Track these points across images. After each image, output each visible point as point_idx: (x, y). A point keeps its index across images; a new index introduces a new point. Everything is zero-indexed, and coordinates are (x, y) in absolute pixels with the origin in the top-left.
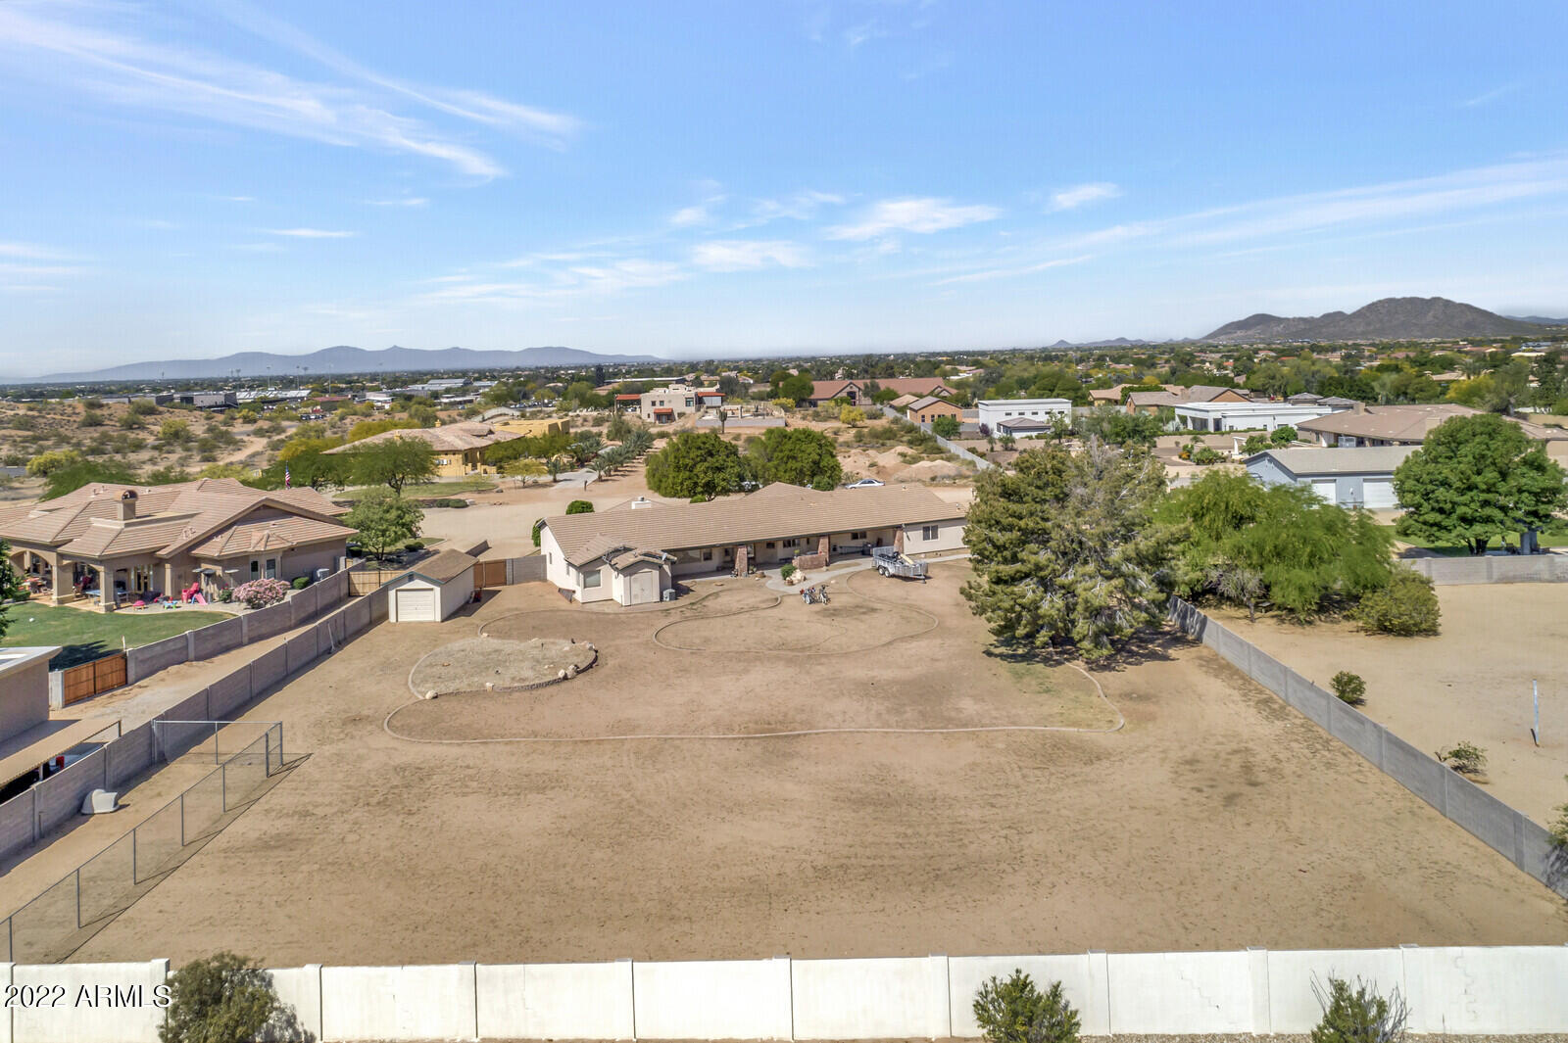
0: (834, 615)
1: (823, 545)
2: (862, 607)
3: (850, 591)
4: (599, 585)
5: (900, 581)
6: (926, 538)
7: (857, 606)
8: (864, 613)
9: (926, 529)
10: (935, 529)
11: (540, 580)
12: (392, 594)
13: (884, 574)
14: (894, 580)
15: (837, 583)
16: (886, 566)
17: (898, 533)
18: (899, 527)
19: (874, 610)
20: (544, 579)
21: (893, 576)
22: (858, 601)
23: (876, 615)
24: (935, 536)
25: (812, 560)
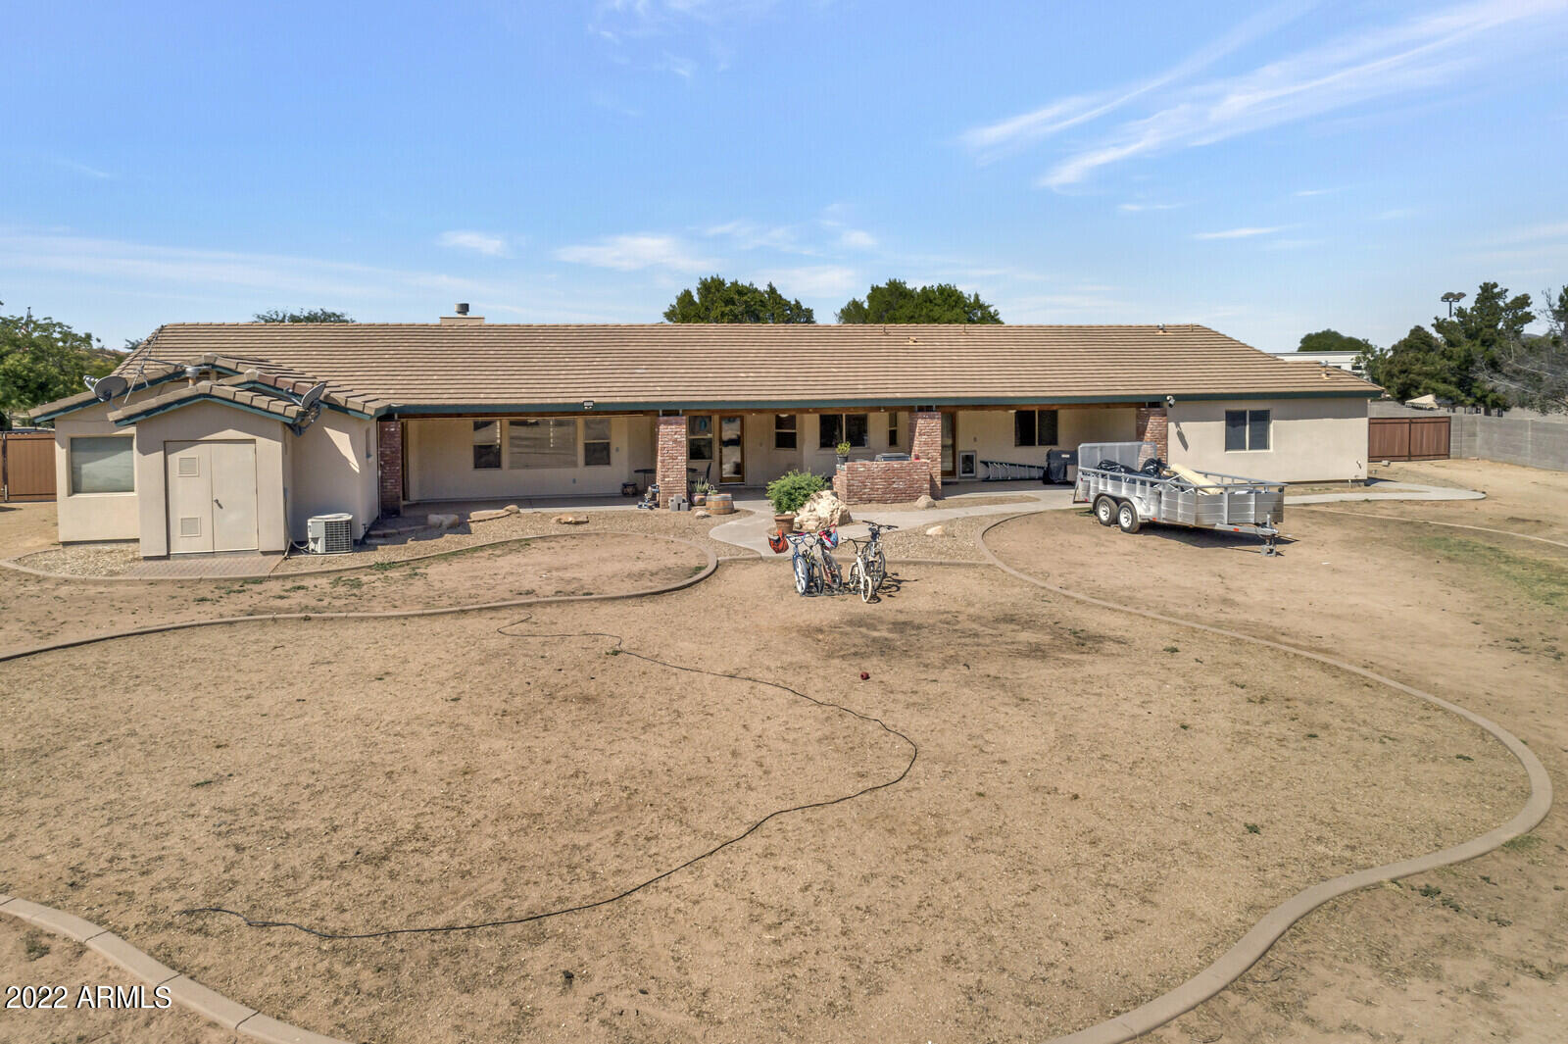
0: (884, 649)
1: (928, 433)
2: (1029, 624)
3: (991, 559)
5: (1174, 545)
6: (1233, 443)
7: (1010, 619)
8: (1036, 652)
9: (1234, 420)
10: (1261, 418)
13: (1114, 521)
14: (1154, 540)
15: (946, 534)
16: (1124, 493)
17: (1153, 423)
18: (1155, 404)
19: (1084, 641)
21: (1150, 527)
22: (1013, 596)
23: (1098, 667)
24: (1260, 442)
25: (889, 476)
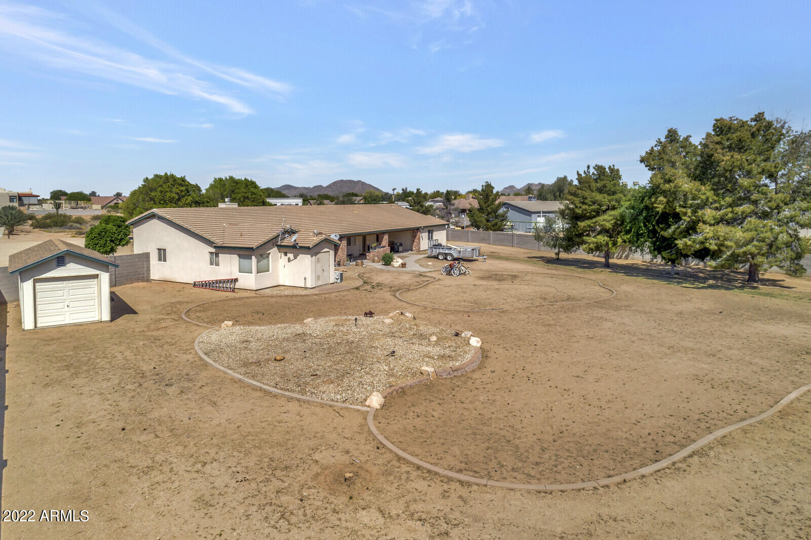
1: (385, 240)
4: (268, 271)
10: (432, 232)
11: (143, 281)
12: (27, 287)
13: (445, 259)
16: (447, 252)
17: (418, 234)
18: (418, 229)
20: (148, 280)
